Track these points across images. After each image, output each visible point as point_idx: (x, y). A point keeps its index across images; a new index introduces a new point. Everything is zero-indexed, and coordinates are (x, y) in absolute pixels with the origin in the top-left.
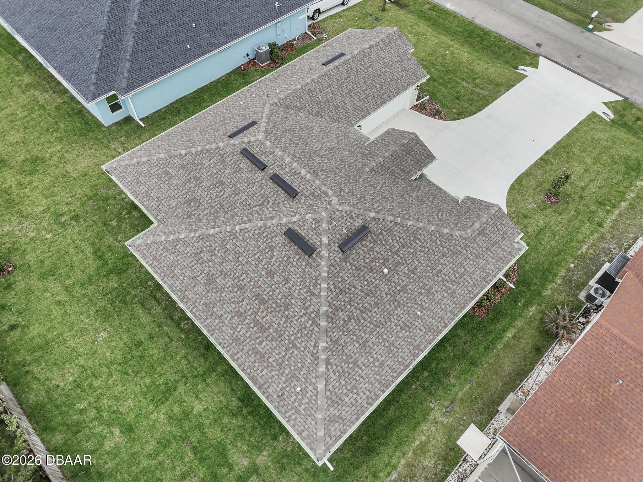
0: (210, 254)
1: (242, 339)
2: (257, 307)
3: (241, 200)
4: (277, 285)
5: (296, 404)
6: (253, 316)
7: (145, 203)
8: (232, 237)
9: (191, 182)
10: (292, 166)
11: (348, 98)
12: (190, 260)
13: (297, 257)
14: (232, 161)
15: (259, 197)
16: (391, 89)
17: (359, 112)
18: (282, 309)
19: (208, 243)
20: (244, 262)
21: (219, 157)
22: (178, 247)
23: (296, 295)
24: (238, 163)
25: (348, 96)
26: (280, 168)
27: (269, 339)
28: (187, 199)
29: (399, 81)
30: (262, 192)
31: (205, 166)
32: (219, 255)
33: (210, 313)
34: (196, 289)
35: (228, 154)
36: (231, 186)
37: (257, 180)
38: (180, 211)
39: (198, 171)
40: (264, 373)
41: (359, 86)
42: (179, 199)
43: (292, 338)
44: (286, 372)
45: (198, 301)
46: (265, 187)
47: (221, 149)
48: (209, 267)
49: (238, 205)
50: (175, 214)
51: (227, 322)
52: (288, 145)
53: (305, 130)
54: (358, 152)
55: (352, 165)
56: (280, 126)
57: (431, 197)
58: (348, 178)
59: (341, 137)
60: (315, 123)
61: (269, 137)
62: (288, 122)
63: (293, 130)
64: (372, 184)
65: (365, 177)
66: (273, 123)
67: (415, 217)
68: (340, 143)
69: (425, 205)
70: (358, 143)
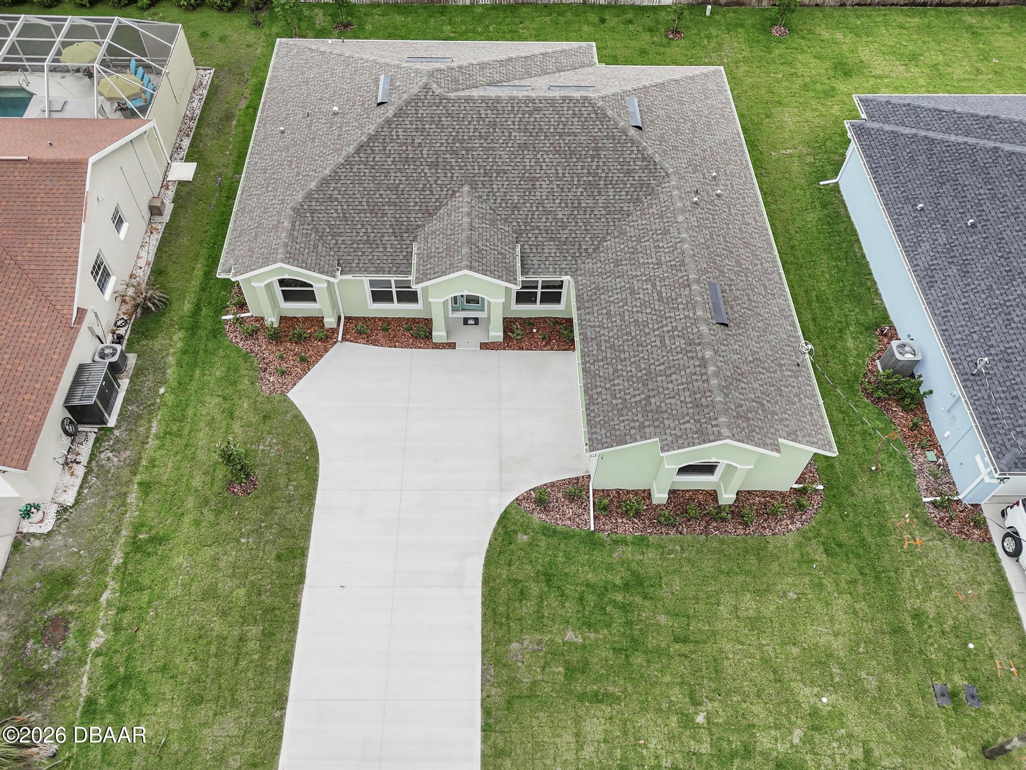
16: (601, 364)
17: (590, 293)
29: (608, 386)
52: (564, 119)
53: (591, 178)
54: (510, 220)
55: (486, 179)
56: (611, 145)
57: (373, 235)
58: (465, 145)
59: (554, 224)
60: (603, 212)
61: (590, 108)
62: (619, 167)
63: (596, 160)
64: (439, 171)
65: (456, 175)
66: (622, 141)
67: (356, 166)
68: (541, 209)
69: (366, 207)
70: (530, 243)
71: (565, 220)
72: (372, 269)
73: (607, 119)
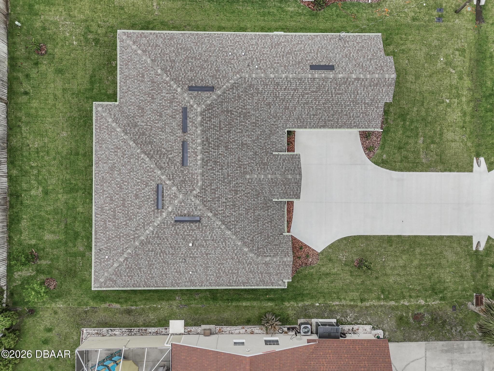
0: (122, 155)
1: (104, 211)
2: (120, 205)
3: (161, 137)
4: (134, 205)
5: (102, 260)
6: (115, 206)
7: (122, 83)
8: (136, 157)
9: (149, 97)
10: (197, 147)
11: (300, 107)
12: (112, 147)
13: (153, 202)
14: (175, 108)
15: (170, 146)
16: (340, 120)
17: (299, 122)
18: (128, 218)
19: (125, 147)
20: (131, 177)
21: (172, 97)
22: (113, 133)
23: (138, 219)
24: (177, 113)
25: (302, 105)
26: (192, 141)
27: (114, 224)
28: (140, 105)
29: (352, 119)
30: (173, 144)
31: (162, 94)
32: (125, 160)
33: (102, 184)
34: (105, 165)
35: (177, 100)
36: (163, 123)
37: (177, 135)
38: (132, 108)
39: (157, 93)
40: (101, 234)
41: (317, 103)
42: (137, 101)
43: (122, 234)
44: (109, 245)
45: (102, 172)
46: (177, 143)
47: (177, 92)
48: (117, 161)
49: (158, 138)
50: (129, 107)
51: (104, 196)
52: (212, 126)
53: (242, 116)
54: (261, 156)
55: (242, 167)
56: (226, 104)
57: (268, 220)
58: (226, 177)
59: (263, 136)
60: (258, 112)
61: (206, 112)
62: (237, 101)
63: (233, 112)
64: (239, 189)
65: (240, 181)
66: (224, 98)
67: (237, 229)
68: (256, 142)
69: (256, 224)
70: (271, 147)
71: (261, 130)
72: (283, 219)
73: (212, 104)
